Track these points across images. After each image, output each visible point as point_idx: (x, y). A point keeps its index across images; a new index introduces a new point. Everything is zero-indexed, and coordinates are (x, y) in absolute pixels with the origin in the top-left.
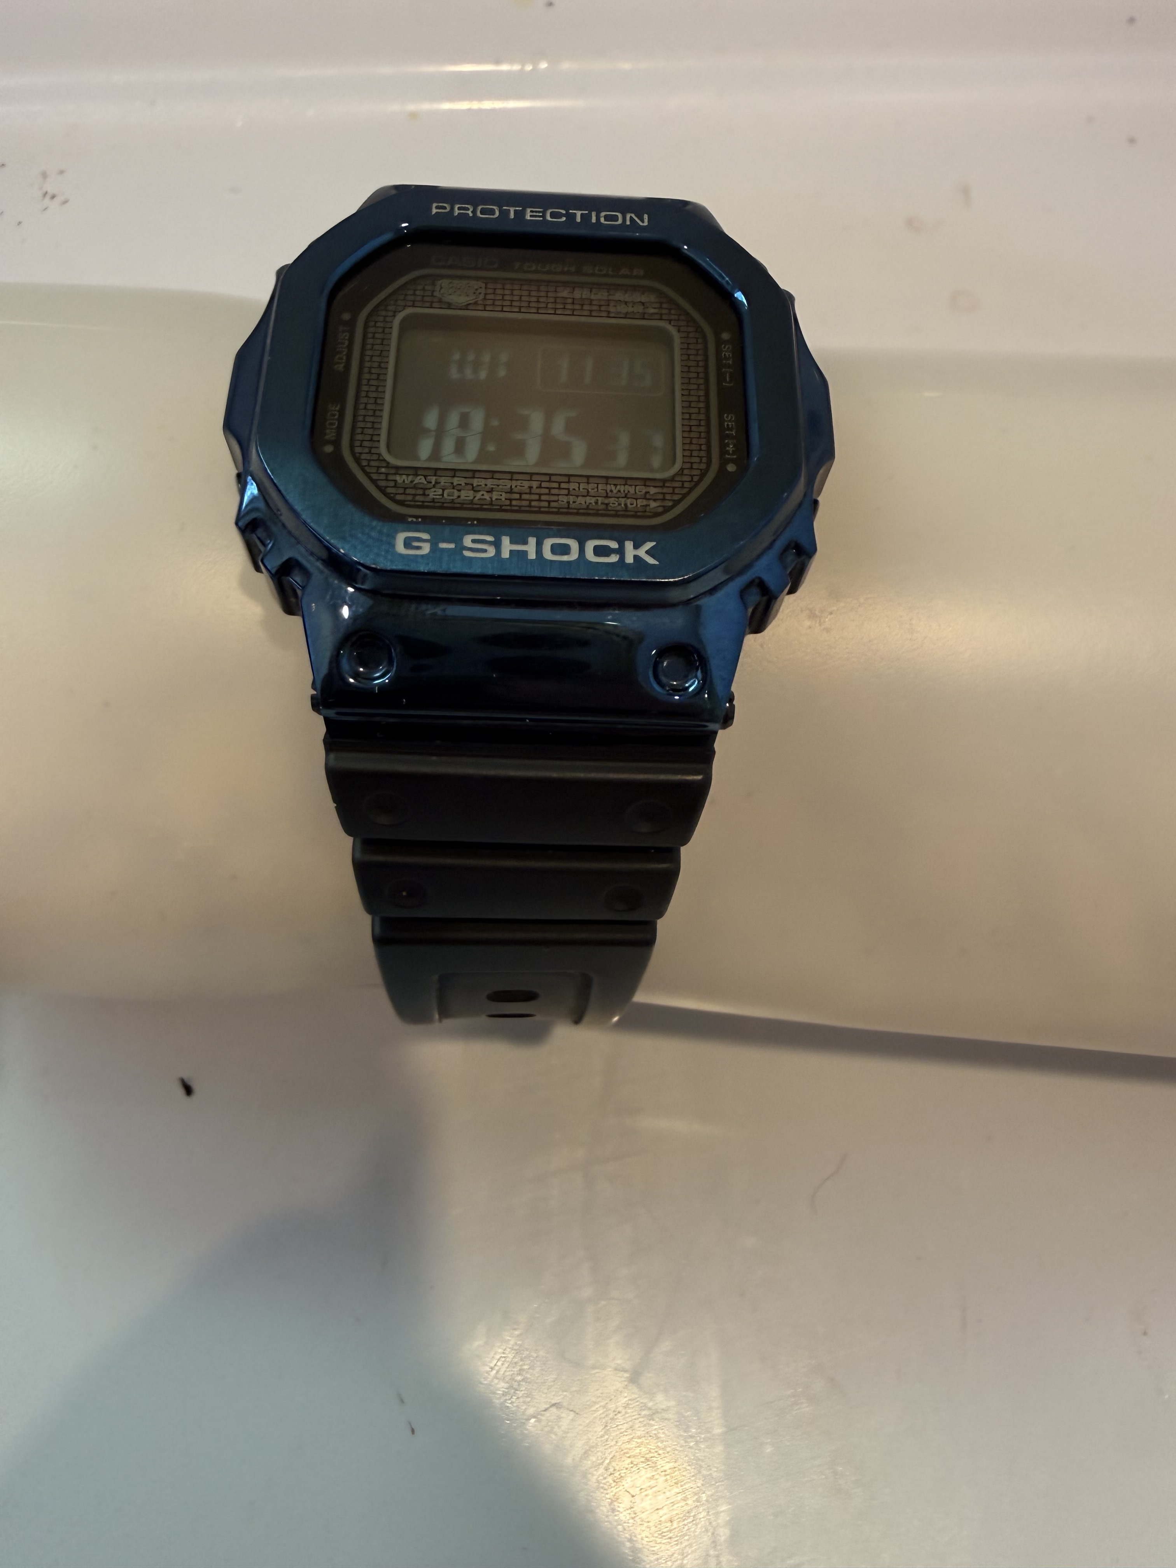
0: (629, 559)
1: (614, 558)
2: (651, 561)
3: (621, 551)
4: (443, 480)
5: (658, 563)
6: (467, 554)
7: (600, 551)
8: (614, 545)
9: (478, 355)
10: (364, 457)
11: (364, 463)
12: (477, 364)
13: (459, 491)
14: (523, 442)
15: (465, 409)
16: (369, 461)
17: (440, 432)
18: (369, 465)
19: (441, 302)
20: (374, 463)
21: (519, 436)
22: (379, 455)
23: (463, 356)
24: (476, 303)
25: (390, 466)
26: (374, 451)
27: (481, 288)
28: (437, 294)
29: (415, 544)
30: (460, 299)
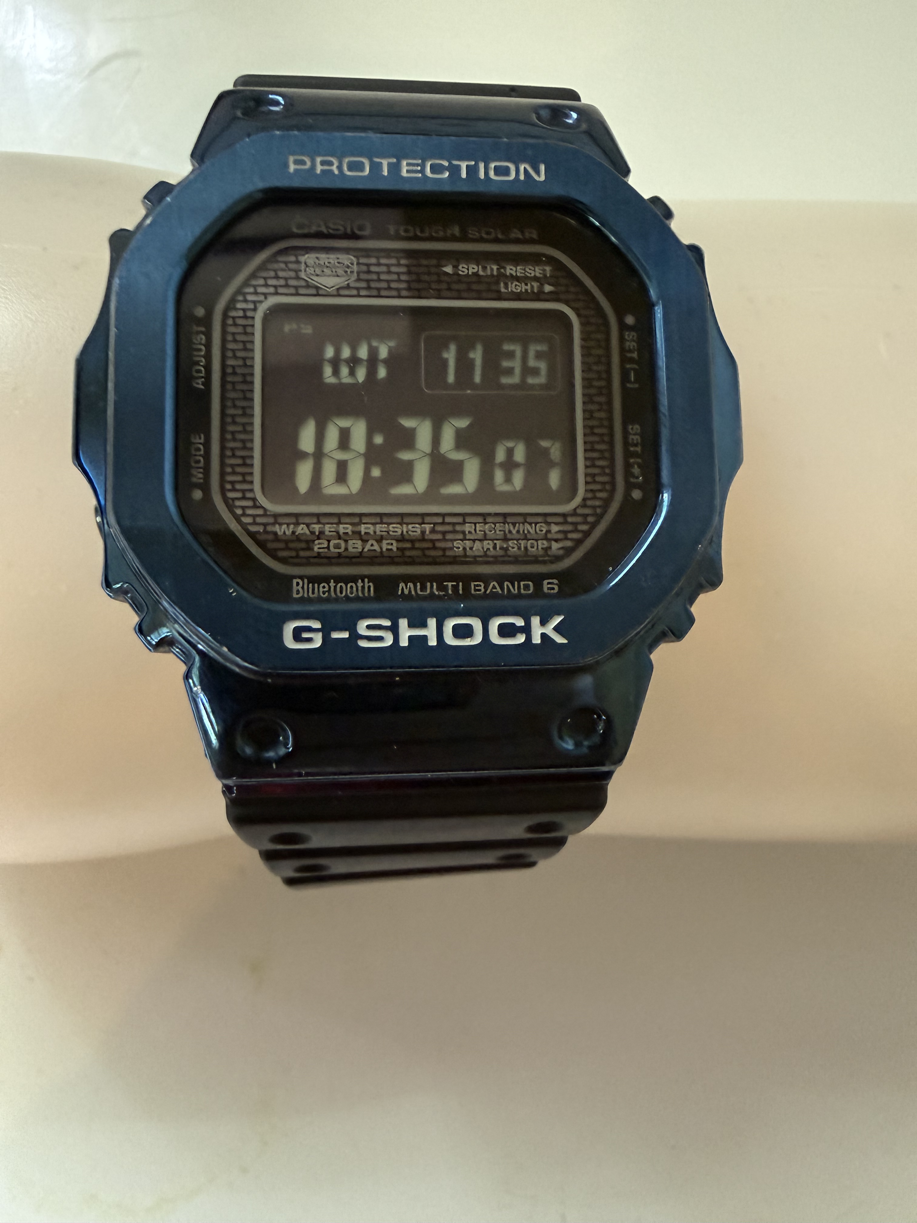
0: (537, 640)
1: (521, 639)
2: (560, 640)
3: (527, 630)
4: (327, 528)
5: (566, 641)
6: (363, 644)
7: (506, 631)
8: (520, 622)
9: (354, 350)
10: (238, 503)
11: (239, 512)
12: (354, 362)
13: (346, 541)
14: (410, 464)
15: (344, 423)
16: (243, 508)
17: (319, 455)
18: (244, 515)
19: (308, 286)
20: (249, 512)
21: (405, 456)
22: (254, 500)
23: (338, 352)
24: (348, 287)
25: (268, 513)
26: (249, 495)
27: (352, 264)
28: (303, 275)
29: (305, 635)
30: (329, 282)
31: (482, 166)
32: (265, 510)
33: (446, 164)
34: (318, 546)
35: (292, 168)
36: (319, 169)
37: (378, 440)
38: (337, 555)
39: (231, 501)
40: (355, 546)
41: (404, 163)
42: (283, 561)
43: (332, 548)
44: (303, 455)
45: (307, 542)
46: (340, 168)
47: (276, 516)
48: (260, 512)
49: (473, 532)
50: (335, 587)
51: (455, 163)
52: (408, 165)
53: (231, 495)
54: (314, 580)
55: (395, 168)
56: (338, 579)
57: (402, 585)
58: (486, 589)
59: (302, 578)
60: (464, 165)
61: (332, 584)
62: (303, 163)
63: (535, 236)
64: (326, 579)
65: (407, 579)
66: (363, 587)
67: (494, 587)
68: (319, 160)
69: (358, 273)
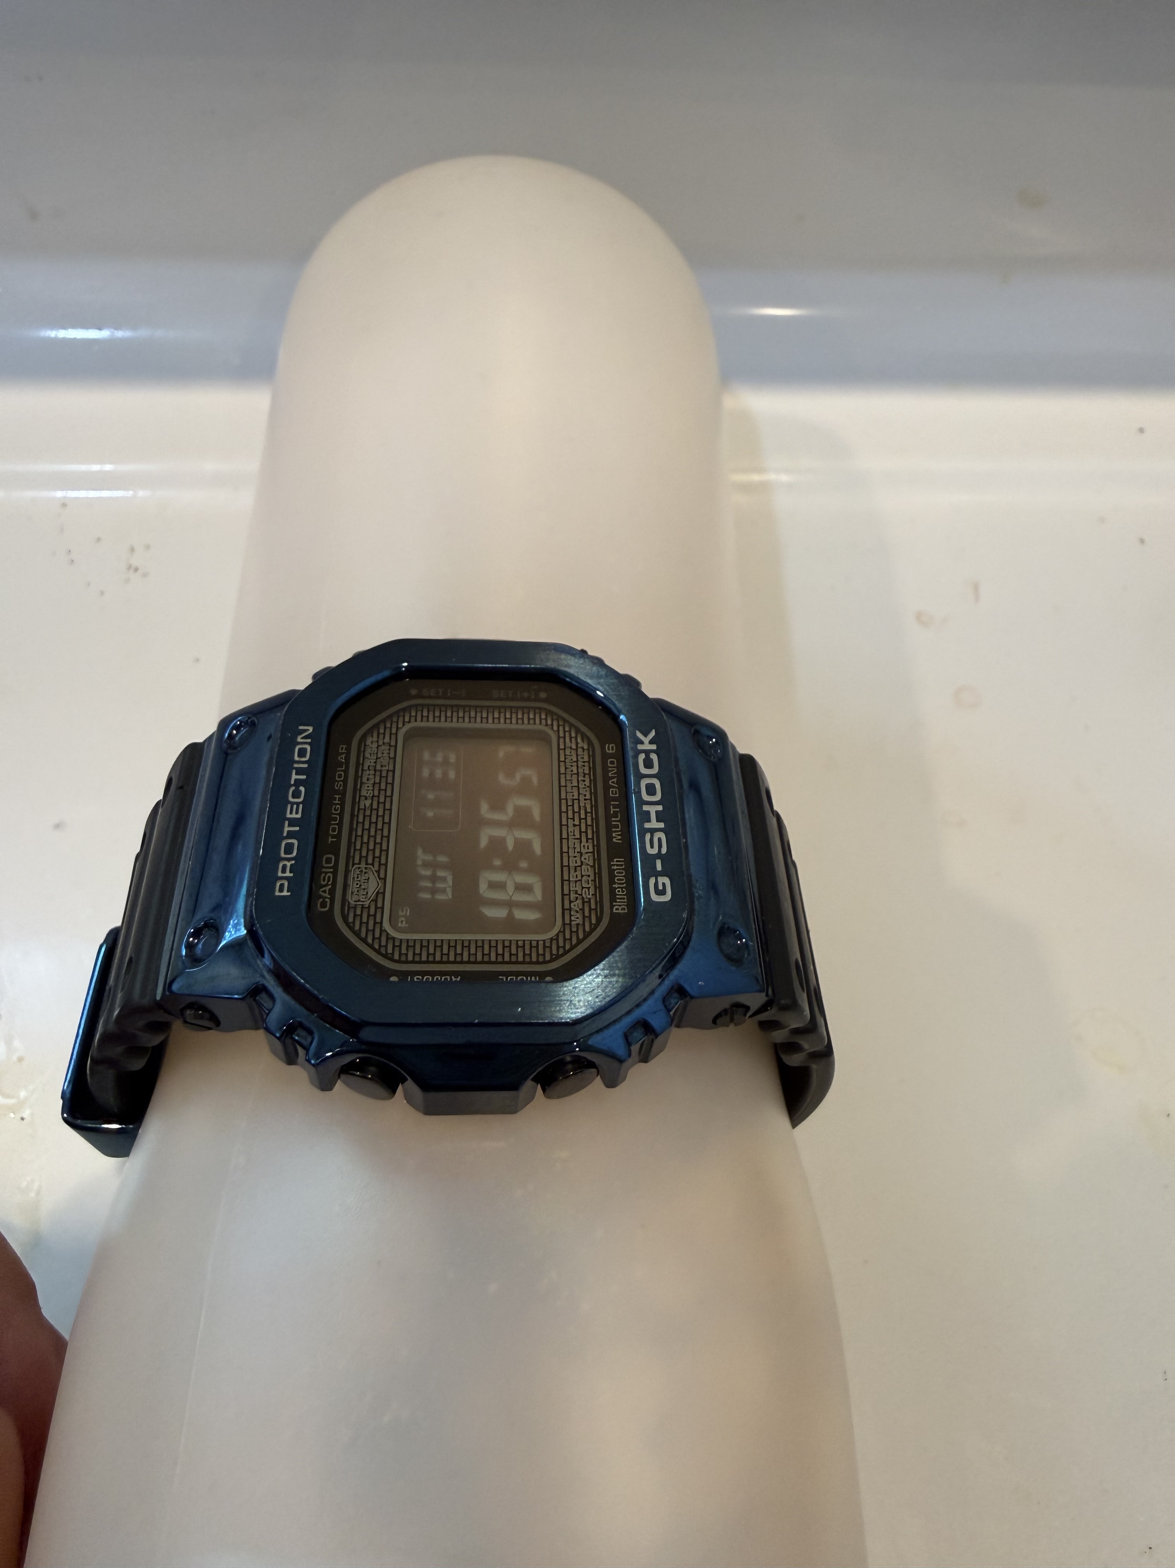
0: (654, 747)
1: (654, 757)
2: (653, 734)
3: (647, 752)
4: (574, 889)
5: (654, 730)
6: (664, 850)
7: (648, 764)
8: (642, 757)
9: (425, 878)
10: (554, 952)
11: (561, 951)
12: (434, 879)
13: (582, 876)
14: (517, 842)
15: (483, 887)
16: (558, 947)
17: (510, 904)
18: (564, 947)
19: (376, 901)
20: (561, 944)
21: (510, 845)
22: (552, 939)
23: (425, 889)
24: (378, 872)
25: (562, 930)
26: (548, 944)
27: (359, 868)
28: (367, 904)
29: (661, 887)
30: (373, 886)
31: (296, 765)
32: (560, 931)
33: (293, 788)
34: (588, 895)
35: (285, 893)
36: (288, 874)
37: (497, 862)
38: (593, 882)
39: (554, 957)
40: (587, 870)
41: (288, 816)
42: (599, 920)
43: (588, 886)
44: (510, 915)
45: (583, 903)
46: (289, 860)
47: (564, 924)
48: (561, 935)
49: (572, 794)
50: (618, 884)
51: (292, 782)
52: (291, 813)
53: (548, 958)
54: (613, 898)
55: (292, 822)
56: (612, 881)
57: (614, 840)
58: (614, 787)
59: (612, 907)
60: (294, 777)
61: (616, 886)
62: (282, 886)
63: (344, 747)
64: (612, 891)
65: (609, 837)
66: (617, 865)
67: (613, 782)
68: (280, 874)
69: (367, 864)
